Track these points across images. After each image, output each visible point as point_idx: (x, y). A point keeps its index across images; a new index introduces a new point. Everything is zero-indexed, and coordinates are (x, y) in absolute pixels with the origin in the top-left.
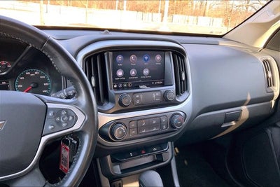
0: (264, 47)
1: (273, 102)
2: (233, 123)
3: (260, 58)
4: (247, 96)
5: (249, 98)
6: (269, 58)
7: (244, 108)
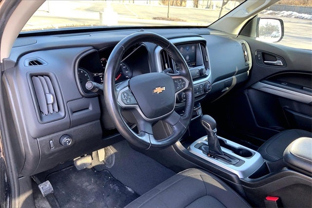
0: (239, 34)
1: (248, 72)
2: (227, 88)
3: (240, 42)
4: (236, 69)
5: (237, 70)
6: (244, 42)
7: (234, 77)
